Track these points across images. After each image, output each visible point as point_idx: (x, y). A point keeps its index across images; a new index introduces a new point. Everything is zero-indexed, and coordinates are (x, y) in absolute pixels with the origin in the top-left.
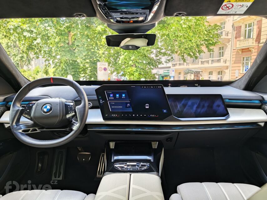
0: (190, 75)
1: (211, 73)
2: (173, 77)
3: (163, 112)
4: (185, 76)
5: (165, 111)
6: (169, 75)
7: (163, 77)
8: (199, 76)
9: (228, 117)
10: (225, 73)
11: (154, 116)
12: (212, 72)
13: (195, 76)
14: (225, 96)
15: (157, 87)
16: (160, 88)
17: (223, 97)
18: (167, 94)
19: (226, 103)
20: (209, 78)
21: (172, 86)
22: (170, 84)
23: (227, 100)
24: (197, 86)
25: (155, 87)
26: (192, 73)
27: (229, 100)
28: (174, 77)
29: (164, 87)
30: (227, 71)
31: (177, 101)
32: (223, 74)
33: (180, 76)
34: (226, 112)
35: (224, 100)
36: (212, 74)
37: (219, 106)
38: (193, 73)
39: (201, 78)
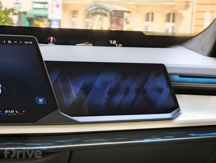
0: (100, 19)
1: (149, 17)
2: (57, 21)
3: (35, 102)
4: (88, 20)
5: (41, 100)
6: (46, 17)
7: (30, 20)
8: (121, 23)
9: (178, 114)
10: (182, 17)
11: (15, 112)
12: (153, 14)
13: (112, 22)
14: (171, 68)
15: (23, 43)
16: (29, 44)
17: (169, 71)
18: (45, 61)
19: (174, 84)
20: (147, 27)
21: (56, 43)
22: (52, 38)
23: (177, 78)
24: (114, 46)
25: (18, 43)
26: (105, 15)
27: (180, 76)
28: (59, 22)
29: (39, 44)
30: (186, 14)
31: (69, 78)
32: (177, 20)
33: (74, 19)
34: (173, 104)
35: (170, 77)
36: (152, 20)
37: (160, 90)
38: (108, 14)
39: (126, 28)
